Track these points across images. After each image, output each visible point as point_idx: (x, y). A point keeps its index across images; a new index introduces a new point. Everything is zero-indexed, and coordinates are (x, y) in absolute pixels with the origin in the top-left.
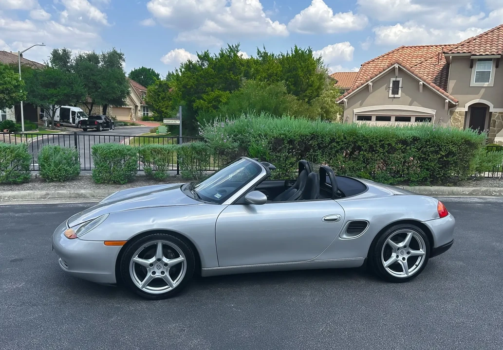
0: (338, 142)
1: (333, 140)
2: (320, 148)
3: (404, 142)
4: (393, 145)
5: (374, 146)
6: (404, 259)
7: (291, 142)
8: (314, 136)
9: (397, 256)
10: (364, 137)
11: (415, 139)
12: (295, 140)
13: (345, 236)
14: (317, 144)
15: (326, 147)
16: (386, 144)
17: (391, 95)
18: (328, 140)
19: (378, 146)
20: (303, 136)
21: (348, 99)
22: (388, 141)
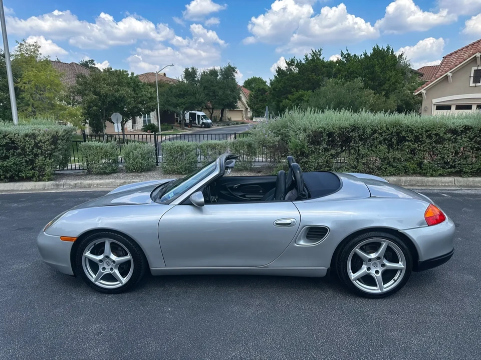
0: (380, 134)
1: (375, 132)
2: (361, 139)
3: (454, 132)
4: (441, 135)
5: (420, 136)
6: (377, 272)
7: (330, 134)
8: (354, 128)
9: (369, 269)
10: (409, 127)
11: (467, 128)
12: (334, 133)
13: (302, 243)
14: (358, 136)
15: (368, 138)
16: (434, 134)
17: (472, 84)
18: (369, 131)
19: (424, 136)
20: (343, 129)
21: (427, 90)
22: (436, 131)
